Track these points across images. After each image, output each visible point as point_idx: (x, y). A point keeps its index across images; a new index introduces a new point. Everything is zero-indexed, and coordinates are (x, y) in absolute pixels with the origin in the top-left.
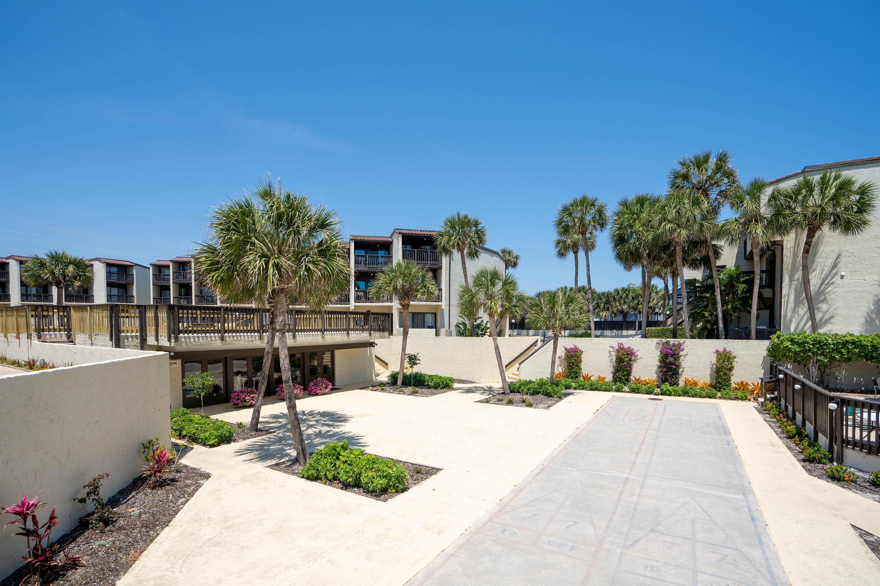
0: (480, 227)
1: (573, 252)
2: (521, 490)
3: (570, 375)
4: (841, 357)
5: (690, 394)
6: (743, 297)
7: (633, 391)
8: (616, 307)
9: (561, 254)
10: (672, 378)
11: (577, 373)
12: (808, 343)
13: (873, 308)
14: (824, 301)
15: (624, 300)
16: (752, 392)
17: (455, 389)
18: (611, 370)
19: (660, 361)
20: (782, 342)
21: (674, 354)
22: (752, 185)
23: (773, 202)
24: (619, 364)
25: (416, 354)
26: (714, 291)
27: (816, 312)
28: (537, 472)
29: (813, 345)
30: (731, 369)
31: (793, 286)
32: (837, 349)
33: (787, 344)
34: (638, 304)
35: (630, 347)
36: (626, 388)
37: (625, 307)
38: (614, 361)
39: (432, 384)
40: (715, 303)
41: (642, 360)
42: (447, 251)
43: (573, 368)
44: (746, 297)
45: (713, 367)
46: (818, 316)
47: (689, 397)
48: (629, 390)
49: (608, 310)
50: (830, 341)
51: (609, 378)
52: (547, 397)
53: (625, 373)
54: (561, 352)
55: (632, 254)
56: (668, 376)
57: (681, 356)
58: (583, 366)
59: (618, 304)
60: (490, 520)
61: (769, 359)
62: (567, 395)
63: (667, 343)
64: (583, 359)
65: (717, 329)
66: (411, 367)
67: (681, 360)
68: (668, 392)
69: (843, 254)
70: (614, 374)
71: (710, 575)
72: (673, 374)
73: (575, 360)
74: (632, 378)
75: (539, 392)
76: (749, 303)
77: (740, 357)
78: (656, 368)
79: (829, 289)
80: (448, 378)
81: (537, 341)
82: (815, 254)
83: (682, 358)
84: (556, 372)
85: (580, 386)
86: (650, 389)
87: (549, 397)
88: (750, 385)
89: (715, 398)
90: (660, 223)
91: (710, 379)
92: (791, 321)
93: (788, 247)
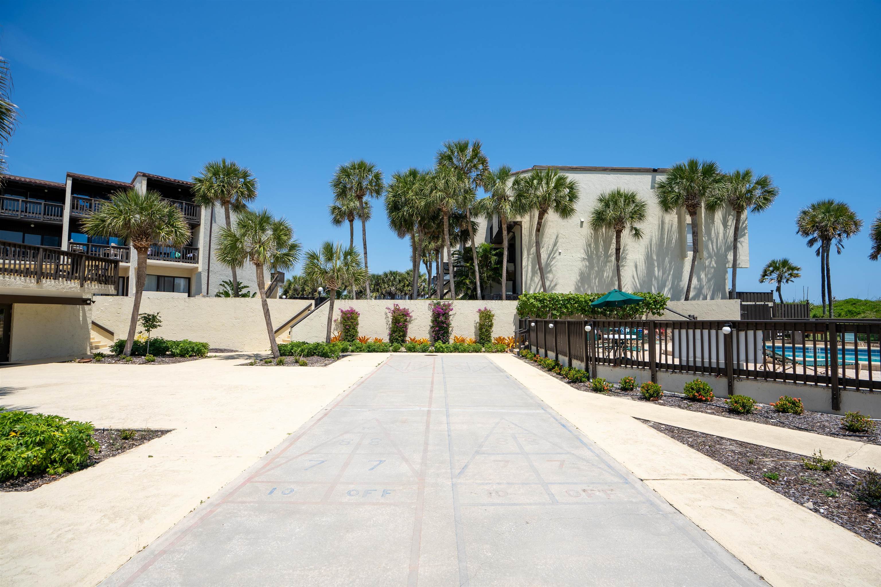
0: (249, 179)
1: (349, 221)
2: (299, 437)
3: (347, 339)
4: (567, 311)
5: (460, 350)
6: (495, 268)
7: (411, 350)
8: (385, 288)
9: (337, 222)
10: (444, 336)
11: (354, 336)
12: (546, 300)
13: (579, 278)
14: (550, 271)
15: (392, 282)
16: (508, 345)
17: (209, 357)
18: (388, 332)
19: (433, 321)
20: (528, 299)
21: (445, 313)
22: (501, 170)
23: (516, 187)
24: (396, 325)
25: (156, 314)
26: (473, 262)
27: (546, 280)
28: (320, 417)
29: (549, 301)
30: (491, 326)
31: (530, 259)
32: (564, 304)
33: (532, 300)
34: (404, 286)
35: (405, 308)
36: (403, 349)
37: (393, 289)
38: (390, 322)
39: (178, 351)
40: (474, 273)
41: (416, 321)
42: (207, 201)
43: (349, 331)
44: (497, 268)
45: (476, 326)
46: (547, 284)
47: (460, 352)
48: (405, 351)
49: (378, 291)
50: (560, 298)
51: (386, 339)
52: (323, 358)
53: (401, 334)
54: (337, 315)
55: (405, 221)
56: (440, 335)
57: (450, 315)
58: (359, 329)
59: (386, 286)
60: (249, 480)
61: (519, 317)
62: (344, 356)
63: (438, 304)
64: (359, 322)
65: (476, 294)
66: (148, 331)
67: (450, 319)
68: (441, 349)
69: (559, 236)
70: (391, 335)
71: (560, 483)
72: (444, 333)
73: (352, 322)
74: (407, 339)
75: (315, 353)
76: (499, 273)
77: (497, 316)
78: (429, 328)
79: (552, 263)
80: (200, 343)
81: (311, 305)
82: (543, 234)
83: (451, 318)
84: (332, 336)
85: (357, 348)
86: (425, 347)
87: (325, 358)
88: (506, 340)
89: (481, 352)
90: (431, 192)
91: (474, 336)
92: (530, 288)
93: (526, 227)
